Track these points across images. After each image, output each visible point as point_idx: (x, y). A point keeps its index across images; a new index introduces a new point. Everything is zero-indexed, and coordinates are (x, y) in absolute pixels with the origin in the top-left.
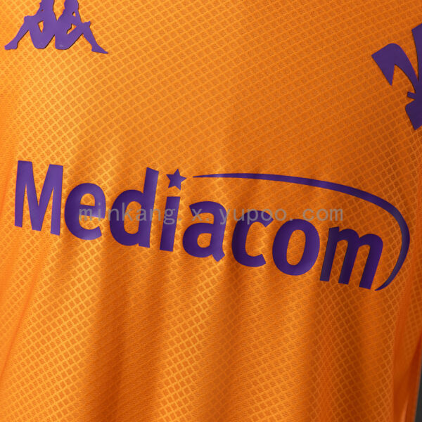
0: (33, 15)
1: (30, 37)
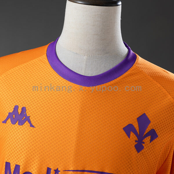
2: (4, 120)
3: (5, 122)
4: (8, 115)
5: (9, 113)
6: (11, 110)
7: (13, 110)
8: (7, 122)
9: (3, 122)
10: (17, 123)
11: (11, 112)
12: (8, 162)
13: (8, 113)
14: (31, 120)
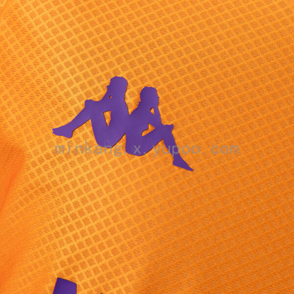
0: (97, 100)
1: (91, 128)
2: (63, 124)
3: (66, 131)
4: (82, 108)
5: (88, 103)
6: (96, 90)
7: (103, 92)
8: (78, 133)
9: (57, 132)
10: (121, 144)
11: (96, 97)
12: (68, 278)
13: (83, 102)
14: (178, 140)
